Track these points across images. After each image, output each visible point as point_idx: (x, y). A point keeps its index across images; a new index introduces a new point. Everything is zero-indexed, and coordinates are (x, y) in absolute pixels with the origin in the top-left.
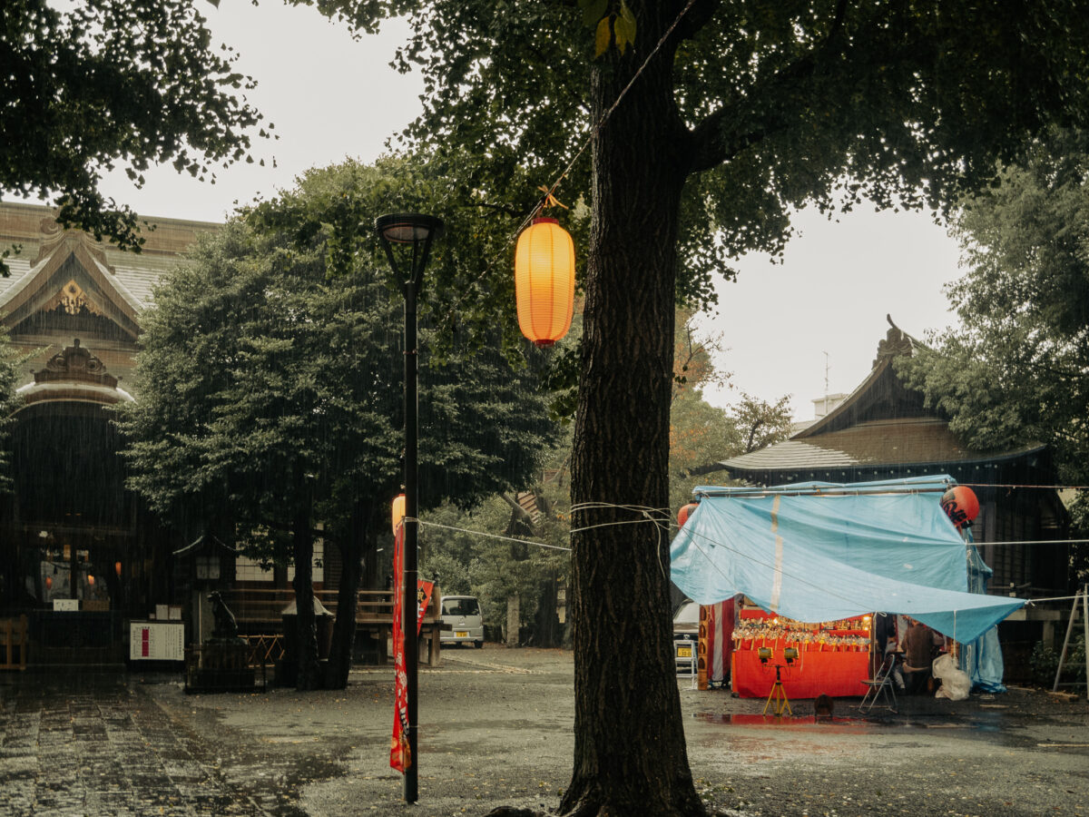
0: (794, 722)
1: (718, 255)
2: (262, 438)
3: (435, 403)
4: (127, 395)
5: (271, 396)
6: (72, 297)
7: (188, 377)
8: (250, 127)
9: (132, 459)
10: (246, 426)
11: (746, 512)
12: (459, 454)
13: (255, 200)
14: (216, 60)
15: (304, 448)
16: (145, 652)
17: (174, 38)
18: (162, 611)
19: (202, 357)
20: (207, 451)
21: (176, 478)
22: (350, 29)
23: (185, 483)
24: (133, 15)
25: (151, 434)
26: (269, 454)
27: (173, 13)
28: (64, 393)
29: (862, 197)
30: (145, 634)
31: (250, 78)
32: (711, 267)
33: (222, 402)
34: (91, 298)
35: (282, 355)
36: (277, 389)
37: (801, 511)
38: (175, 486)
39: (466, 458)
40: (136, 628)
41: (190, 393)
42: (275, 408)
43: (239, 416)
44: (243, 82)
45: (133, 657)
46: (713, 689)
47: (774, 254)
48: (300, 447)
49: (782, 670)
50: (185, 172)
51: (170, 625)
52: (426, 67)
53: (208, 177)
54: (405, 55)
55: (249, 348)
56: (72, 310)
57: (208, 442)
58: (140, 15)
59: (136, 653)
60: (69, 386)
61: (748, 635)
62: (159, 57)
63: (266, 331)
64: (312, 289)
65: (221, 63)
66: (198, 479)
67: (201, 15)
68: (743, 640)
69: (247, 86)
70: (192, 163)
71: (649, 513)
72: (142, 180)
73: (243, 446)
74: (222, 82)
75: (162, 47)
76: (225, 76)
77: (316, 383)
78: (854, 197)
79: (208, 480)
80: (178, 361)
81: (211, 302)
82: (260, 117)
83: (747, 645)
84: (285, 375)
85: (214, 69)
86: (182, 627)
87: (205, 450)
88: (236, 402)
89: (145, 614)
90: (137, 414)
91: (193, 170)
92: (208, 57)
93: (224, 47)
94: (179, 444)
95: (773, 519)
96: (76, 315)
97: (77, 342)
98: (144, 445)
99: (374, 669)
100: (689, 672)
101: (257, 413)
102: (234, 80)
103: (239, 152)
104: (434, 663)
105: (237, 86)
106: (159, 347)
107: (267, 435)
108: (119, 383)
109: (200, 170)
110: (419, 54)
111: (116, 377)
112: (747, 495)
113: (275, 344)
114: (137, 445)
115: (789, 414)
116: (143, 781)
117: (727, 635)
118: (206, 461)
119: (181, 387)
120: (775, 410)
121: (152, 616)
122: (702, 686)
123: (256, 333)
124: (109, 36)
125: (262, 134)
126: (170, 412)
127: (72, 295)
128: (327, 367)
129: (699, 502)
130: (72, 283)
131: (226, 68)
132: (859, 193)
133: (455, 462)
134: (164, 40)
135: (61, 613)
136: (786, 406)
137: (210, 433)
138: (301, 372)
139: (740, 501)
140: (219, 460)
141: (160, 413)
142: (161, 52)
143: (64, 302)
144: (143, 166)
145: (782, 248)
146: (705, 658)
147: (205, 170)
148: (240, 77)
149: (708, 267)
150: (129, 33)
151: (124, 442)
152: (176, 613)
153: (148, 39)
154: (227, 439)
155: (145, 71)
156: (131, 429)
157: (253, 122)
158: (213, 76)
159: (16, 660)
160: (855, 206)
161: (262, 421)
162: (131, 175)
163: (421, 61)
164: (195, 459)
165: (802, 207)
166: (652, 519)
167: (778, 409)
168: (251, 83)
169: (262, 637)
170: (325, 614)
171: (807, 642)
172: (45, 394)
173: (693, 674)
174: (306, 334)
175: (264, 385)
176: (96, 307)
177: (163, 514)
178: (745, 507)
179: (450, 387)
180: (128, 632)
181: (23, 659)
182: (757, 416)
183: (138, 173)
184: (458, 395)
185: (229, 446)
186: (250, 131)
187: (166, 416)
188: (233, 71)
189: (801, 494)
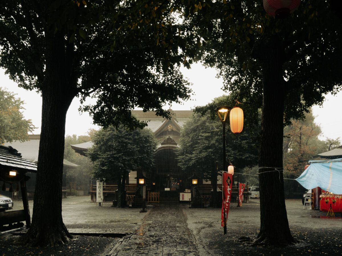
0: (335, 218)
1: (305, 107)
2: (204, 154)
3: (242, 145)
4: (179, 146)
5: (206, 145)
6: (170, 128)
7: (189, 143)
8: (190, 93)
9: (178, 159)
10: (201, 152)
11: (322, 166)
12: (248, 156)
13: (194, 107)
14: (184, 80)
15: (213, 156)
16: (183, 199)
17: (176, 77)
18: (186, 190)
19: (192, 138)
20: (193, 157)
21: (187, 163)
22: (216, 69)
23: (189, 164)
24: (168, 74)
25: (182, 154)
26: (206, 157)
27: (176, 72)
28: (167, 147)
29: (340, 91)
30: (183, 195)
31: (192, 83)
32: (303, 110)
33: (196, 147)
34: (174, 128)
35: (208, 137)
36: (207, 144)
37: (338, 166)
38: (187, 165)
39: (250, 156)
40: (181, 194)
41: (189, 146)
42: (207, 148)
43: (200, 150)
44: (190, 84)
45: (180, 200)
46: (316, 209)
47: (320, 105)
48: (212, 156)
49: (332, 205)
50: (178, 103)
51: (188, 194)
52: (223, 76)
53: (182, 104)
54: (219, 74)
55: (201, 136)
56: (170, 130)
57: (193, 155)
58: (169, 74)
59: (181, 199)
60: (168, 145)
61: (324, 196)
62: (173, 81)
63: (205, 132)
64: (215, 122)
65: (186, 81)
66: (191, 163)
67: (181, 72)
68: (323, 197)
69: (191, 85)
70: (179, 101)
71: (277, 169)
72: (171, 105)
73: (200, 156)
74: (186, 85)
75: (174, 79)
76: (186, 83)
77: (215, 142)
78: (337, 90)
79: (193, 163)
80: (187, 139)
81: (194, 127)
82: (192, 91)
83: (323, 199)
84: (209, 141)
85: (184, 82)
86: (190, 194)
87: (192, 157)
88: (199, 147)
89: (183, 191)
90: (179, 150)
91: (179, 103)
92: (183, 80)
93: (186, 78)
94: (187, 156)
95: (330, 168)
96: (171, 131)
97: (169, 137)
98: (180, 157)
99: (233, 203)
100: (309, 205)
101: (203, 149)
102: (188, 84)
103: (189, 98)
104: (247, 202)
105: (189, 85)
106: (184, 137)
107: (205, 154)
108: (178, 144)
109: (181, 102)
110: (222, 74)
111: (177, 143)
112: (323, 162)
113: (207, 134)
114: (179, 157)
115: (340, 142)
116: (170, 227)
117: (319, 196)
118: (193, 159)
119: (188, 145)
120: (336, 141)
121: (184, 192)
122: (313, 209)
123: (203, 133)
124: (164, 79)
125: (193, 94)
126: (186, 150)
127: (170, 127)
128: (218, 139)
129: (310, 164)
130: (170, 125)
131: (187, 82)
132: (339, 90)
133: (247, 157)
134: (174, 78)
135: (166, 191)
136: (339, 140)
137: (193, 154)
138: (212, 140)
139: (321, 164)
140: (195, 159)
141: (184, 150)
142: (174, 80)
143: (168, 129)
144: (171, 102)
145: (322, 104)
146: (313, 202)
147: (182, 102)
148: (189, 83)
149: (302, 110)
150: (168, 77)
151: (177, 156)
152: (189, 191)
153: (171, 78)
154: (197, 155)
155: (171, 84)
156: (178, 154)
157: (191, 92)
158: (184, 84)
159: (157, 201)
160: (338, 93)
161: (204, 151)
162: (169, 104)
163: (222, 75)
164: (190, 159)
165: (327, 94)
166: (278, 170)
167: (337, 141)
168: (192, 84)
169: (208, 196)
170: (220, 191)
171: (340, 198)
172: (163, 147)
173: (310, 206)
174: (213, 132)
175: (204, 143)
176: (175, 129)
177: (185, 171)
178: (322, 165)
179: (245, 141)
180: (179, 195)
181: (159, 200)
182: (331, 143)
183: (170, 104)
184: (247, 143)
185: (197, 156)
186: (190, 94)
187: (185, 151)
188: (188, 82)
189: (338, 162)
